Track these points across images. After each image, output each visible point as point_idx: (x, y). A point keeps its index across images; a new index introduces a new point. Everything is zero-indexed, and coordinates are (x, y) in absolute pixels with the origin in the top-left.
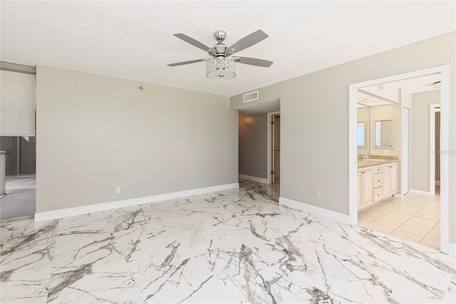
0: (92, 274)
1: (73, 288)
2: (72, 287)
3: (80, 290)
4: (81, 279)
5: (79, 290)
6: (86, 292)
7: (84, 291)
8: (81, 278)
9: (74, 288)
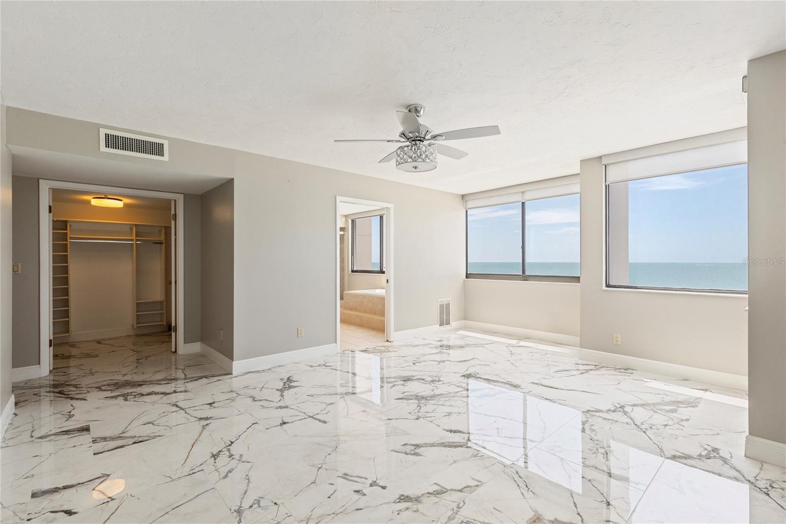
0: (537, 511)
1: (580, 515)
2: (580, 517)
3: (574, 503)
4: (559, 518)
5: (576, 506)
6: (571, 495)
7: (572, 497)
8: (556, 520)
9: (578, 514)
